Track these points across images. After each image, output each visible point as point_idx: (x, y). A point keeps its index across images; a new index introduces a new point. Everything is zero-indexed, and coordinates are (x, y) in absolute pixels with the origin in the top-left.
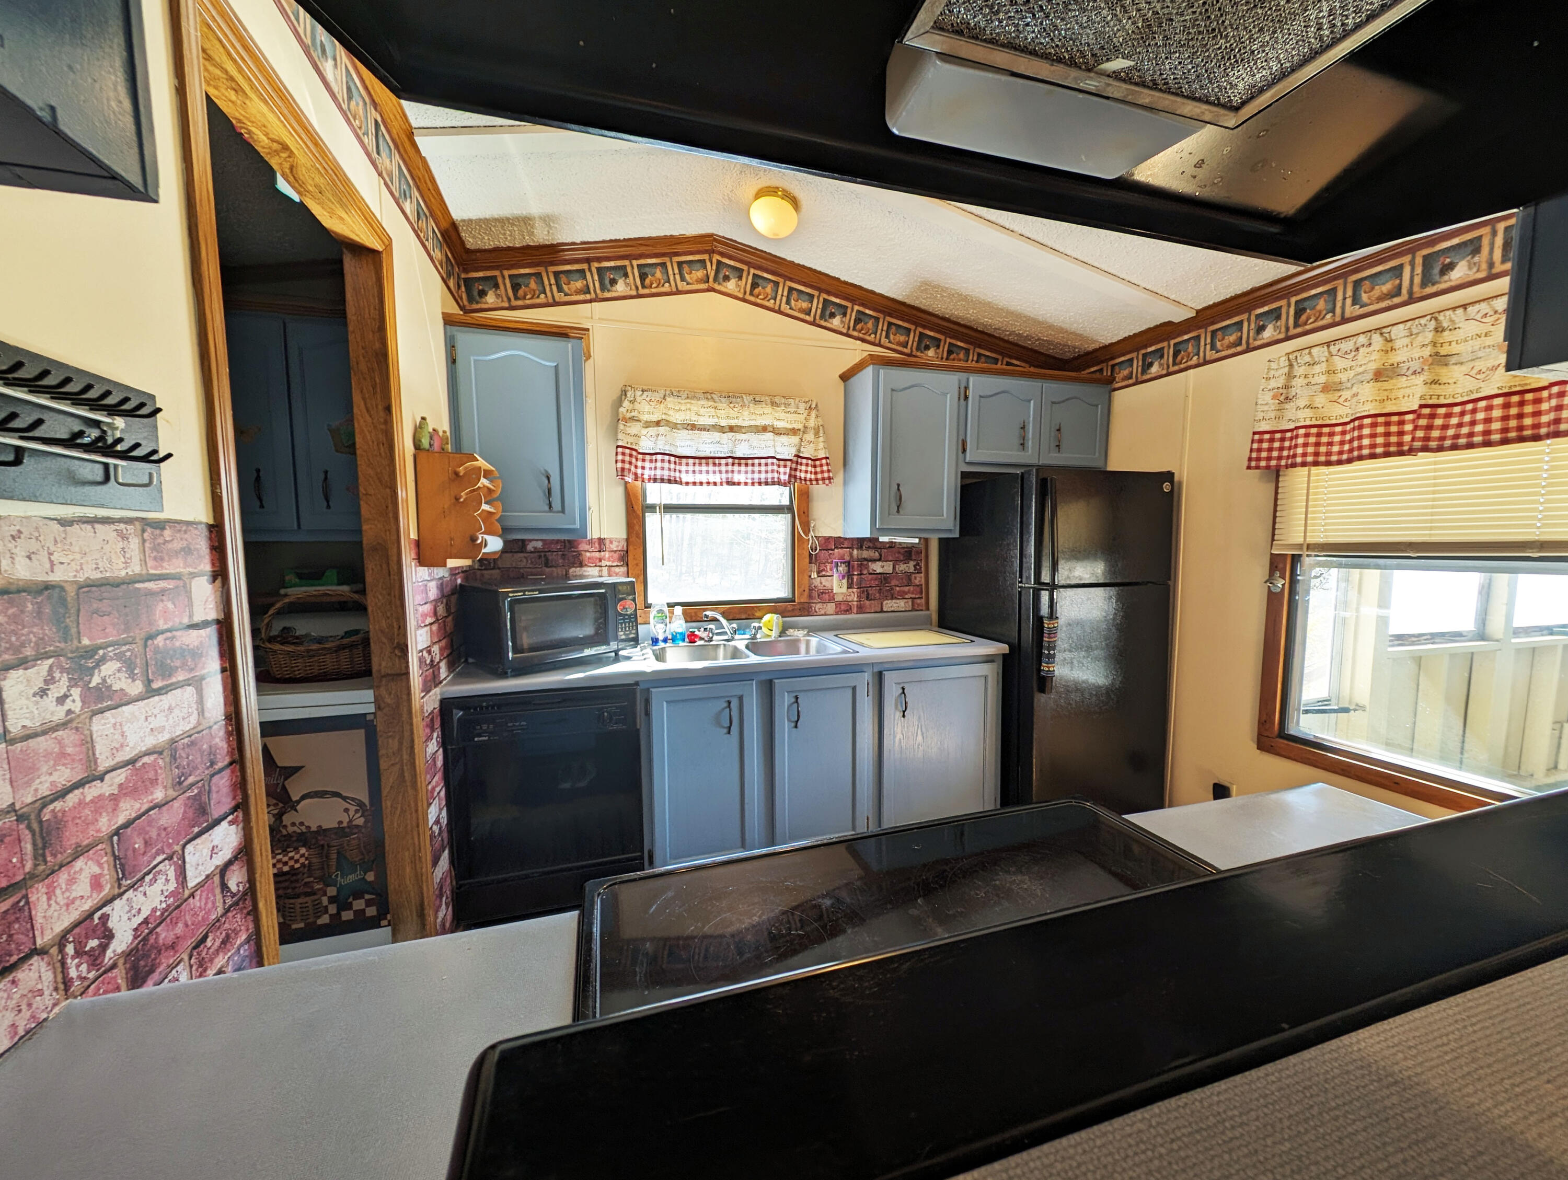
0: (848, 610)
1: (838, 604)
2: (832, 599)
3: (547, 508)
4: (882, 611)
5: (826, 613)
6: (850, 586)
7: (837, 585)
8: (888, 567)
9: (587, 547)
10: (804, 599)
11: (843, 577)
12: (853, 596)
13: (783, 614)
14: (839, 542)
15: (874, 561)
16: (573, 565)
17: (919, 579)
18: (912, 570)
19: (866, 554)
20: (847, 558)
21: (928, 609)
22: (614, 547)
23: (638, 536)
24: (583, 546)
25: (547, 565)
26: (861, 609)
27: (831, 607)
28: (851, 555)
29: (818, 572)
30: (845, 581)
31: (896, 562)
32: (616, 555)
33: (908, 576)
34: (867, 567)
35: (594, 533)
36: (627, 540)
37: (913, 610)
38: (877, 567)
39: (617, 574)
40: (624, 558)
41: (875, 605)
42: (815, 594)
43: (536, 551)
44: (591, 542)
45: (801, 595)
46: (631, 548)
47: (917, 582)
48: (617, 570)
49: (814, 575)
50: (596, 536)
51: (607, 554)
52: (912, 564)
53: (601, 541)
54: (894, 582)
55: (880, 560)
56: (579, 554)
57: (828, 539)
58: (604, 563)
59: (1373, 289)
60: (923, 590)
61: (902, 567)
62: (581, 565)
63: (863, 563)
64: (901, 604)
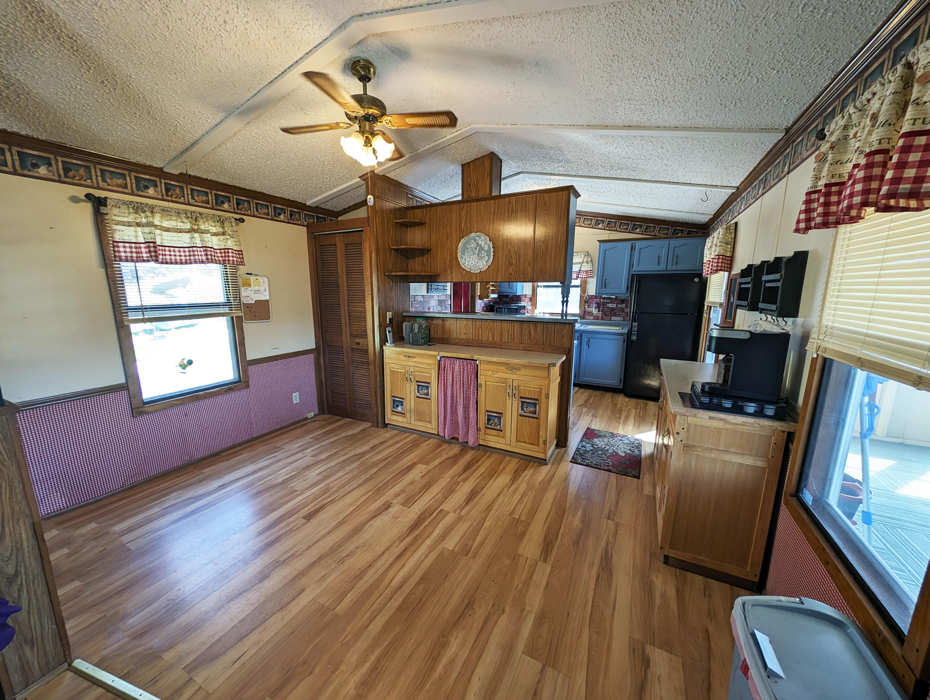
0: (598, 319)
1: (594, 317)
2: (592, 315)
4: (611, 320)
5: (589, 320)
6: (599, 311)
7: (595, 311)
8: (614, 306)
9: (522, 296)
10: (582, 314)
11: (596, 308)
12: (600, 314)
14: (595, 297)
15: (609, 303)
17: (626, 310)
18: (624, 307)
21: (629, 321)
22: (529, 297)
25: (513, 301)
26: (602, 319)
27: (592, 318)
28: (598, 301)
29: (588, 306)
31: (618, 304)
32: (529, 299)
33: (622, 309)
34: (606, 305)
36: (533, 295)
37: (623, 321)
38: (610, 305)
40: (531, 300)
41: (608, 318)
42: (586, 313)
43: (511, 297)
46: (533, 297)
48: (529, 303)
49: (586, 307)
50: (524, 293)
52: (624, 305)
53: (526, 295)
54: (616, 311)
55: (611, 303)
56: (520, 298)
57: (591, 296)
58: (525, 301)
60: (628, 314)
61: (620, 306)
62: (520, 301)
63: (604, 304)
64: (619, 318)
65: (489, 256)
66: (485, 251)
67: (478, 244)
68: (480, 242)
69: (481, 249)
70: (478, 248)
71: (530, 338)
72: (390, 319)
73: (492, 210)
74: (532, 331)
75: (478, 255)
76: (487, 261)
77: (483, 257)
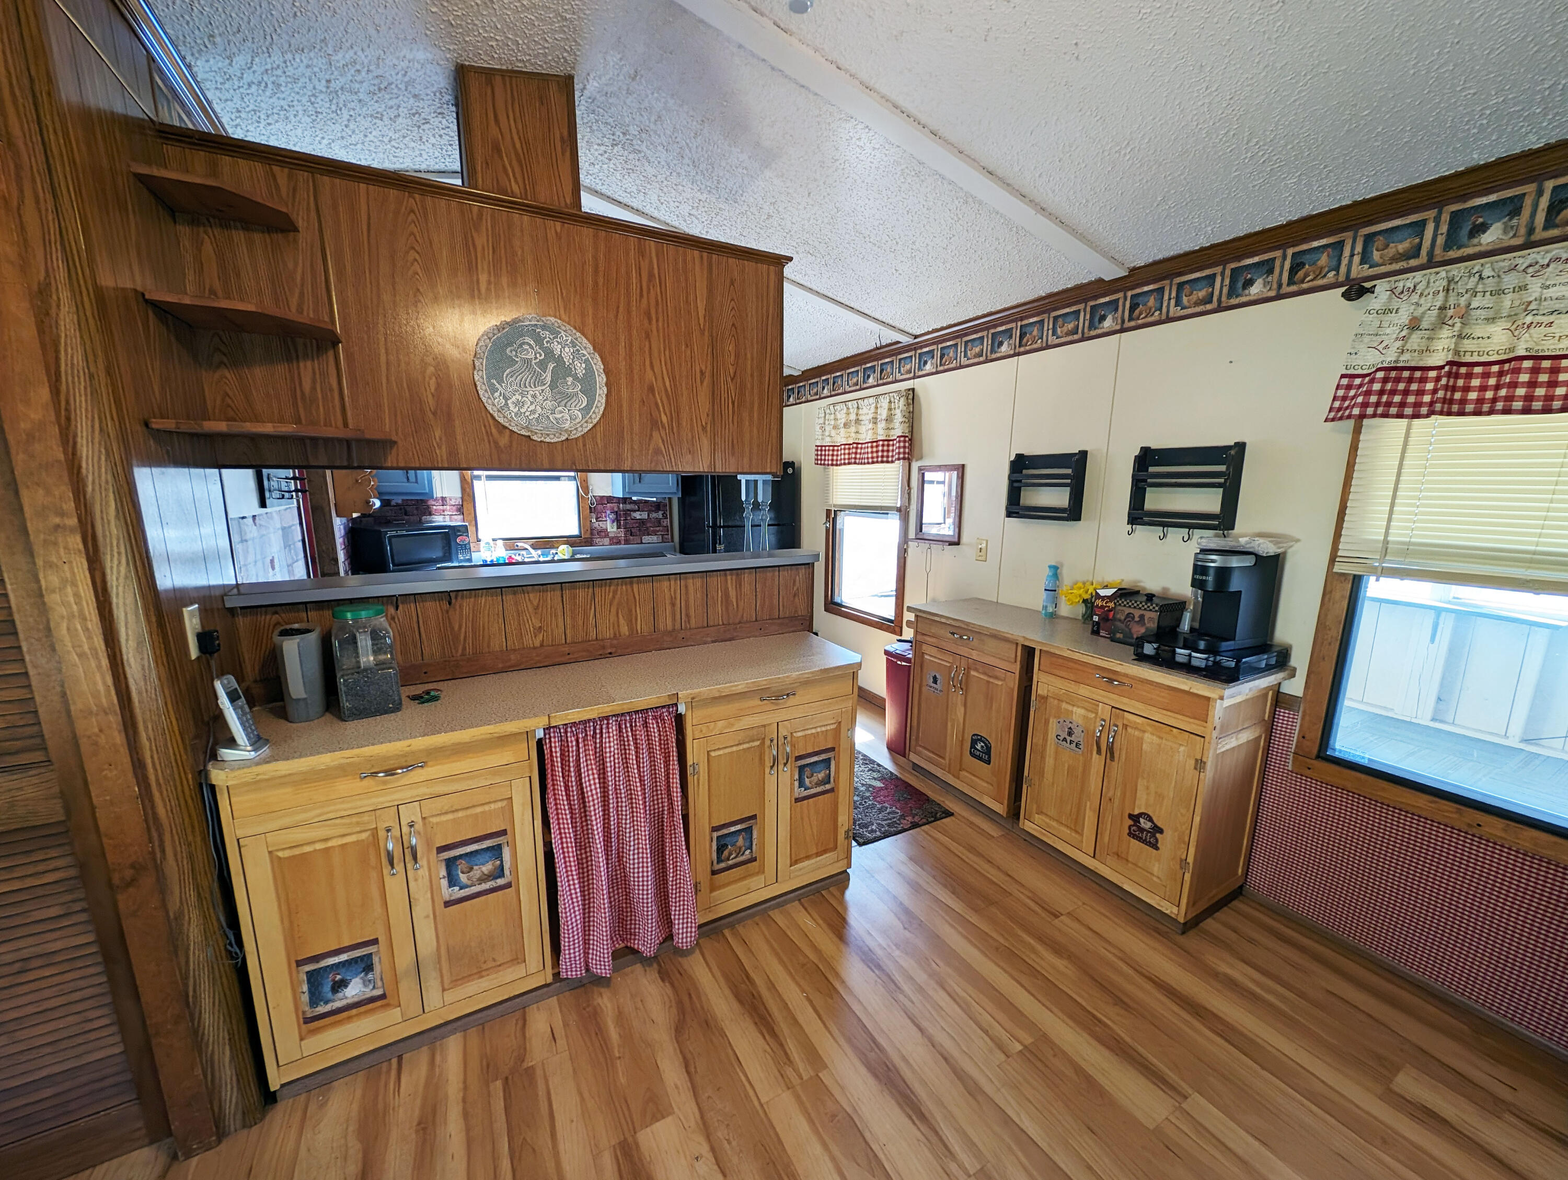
0: (619, 543)
1: (611, 539)
2: (607, 535)
3: (405, 480)
4: (642, 543)
5: (603, 546)
6: (619, 527)
7: (611, 527)
8: (644, 515)
9: (433, 503)
10: (588, 535)
11: (613, 522)
12: (622, 534)
13: (572, 545)
14: (610, 499)
15: (635, 511)
16: (424, 514)
17: (666, 522)
18: (661, 516)
19: (628, 507)
20: (616, 509)
21: (673, 541)
22: (453, 502)
23: (469, 495)
24: (431, 502)
25: (406, 514)
26: (627, 542)
27: (607, 541)
28: (619, 507)
29: (597, 519)
30: (615, 524)
31: (650, 512)
32: (454, 508)
33: (659, 521)
34: (630, 515)
35: (438, 493)
36: (462, 498)
37: (663, 542)
38: (637, 515)
39: (456, 520)
40: (460, 510)
41: (636, 539)
42: (595, 532)
43: (398, 505)
44: (436, 500)
45: (585, 533)
46: (465, 503)
47: (665, 524)
48: (456, 517)
49: (594, 520)
50: (439, 495)
51: (448, 507)
52: (660, 513)
53: (443, 499)
54: (648, 525)
55: (638, 511)
56: (428, 507)
57: (602, 497)
58: (446, 513)
59: (1387, 246)
60: (669, 529)
61: (654, 515)
62: (430, 514)
63: (627, 512)
64: (654, 538)
65: (589, 392)
66: (576, 378)
67: (549, 353)
68: (557, 349)
69: (562, 370)
70: (551, 366)
71: (727, 609)
72: (201, 637)
73: (589, 256)
74: (732, 593)
75: (553, 386)
76: (586, 410)
77: (569, 397)
